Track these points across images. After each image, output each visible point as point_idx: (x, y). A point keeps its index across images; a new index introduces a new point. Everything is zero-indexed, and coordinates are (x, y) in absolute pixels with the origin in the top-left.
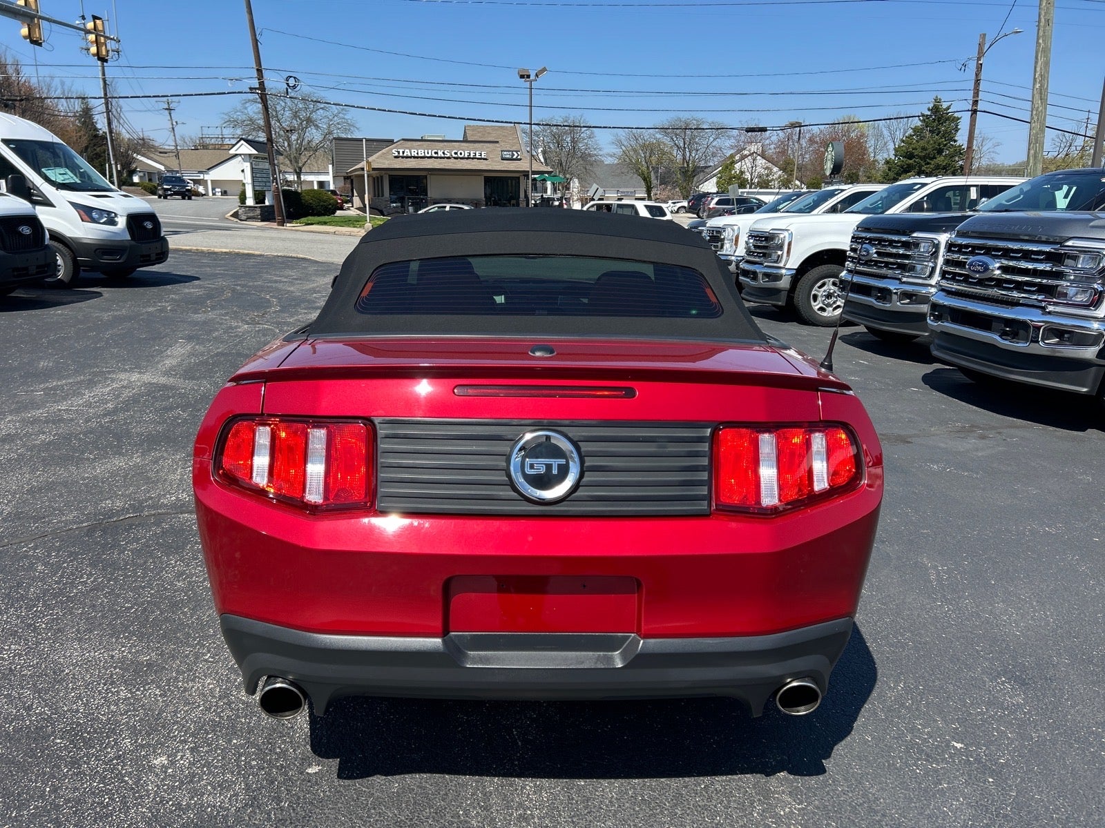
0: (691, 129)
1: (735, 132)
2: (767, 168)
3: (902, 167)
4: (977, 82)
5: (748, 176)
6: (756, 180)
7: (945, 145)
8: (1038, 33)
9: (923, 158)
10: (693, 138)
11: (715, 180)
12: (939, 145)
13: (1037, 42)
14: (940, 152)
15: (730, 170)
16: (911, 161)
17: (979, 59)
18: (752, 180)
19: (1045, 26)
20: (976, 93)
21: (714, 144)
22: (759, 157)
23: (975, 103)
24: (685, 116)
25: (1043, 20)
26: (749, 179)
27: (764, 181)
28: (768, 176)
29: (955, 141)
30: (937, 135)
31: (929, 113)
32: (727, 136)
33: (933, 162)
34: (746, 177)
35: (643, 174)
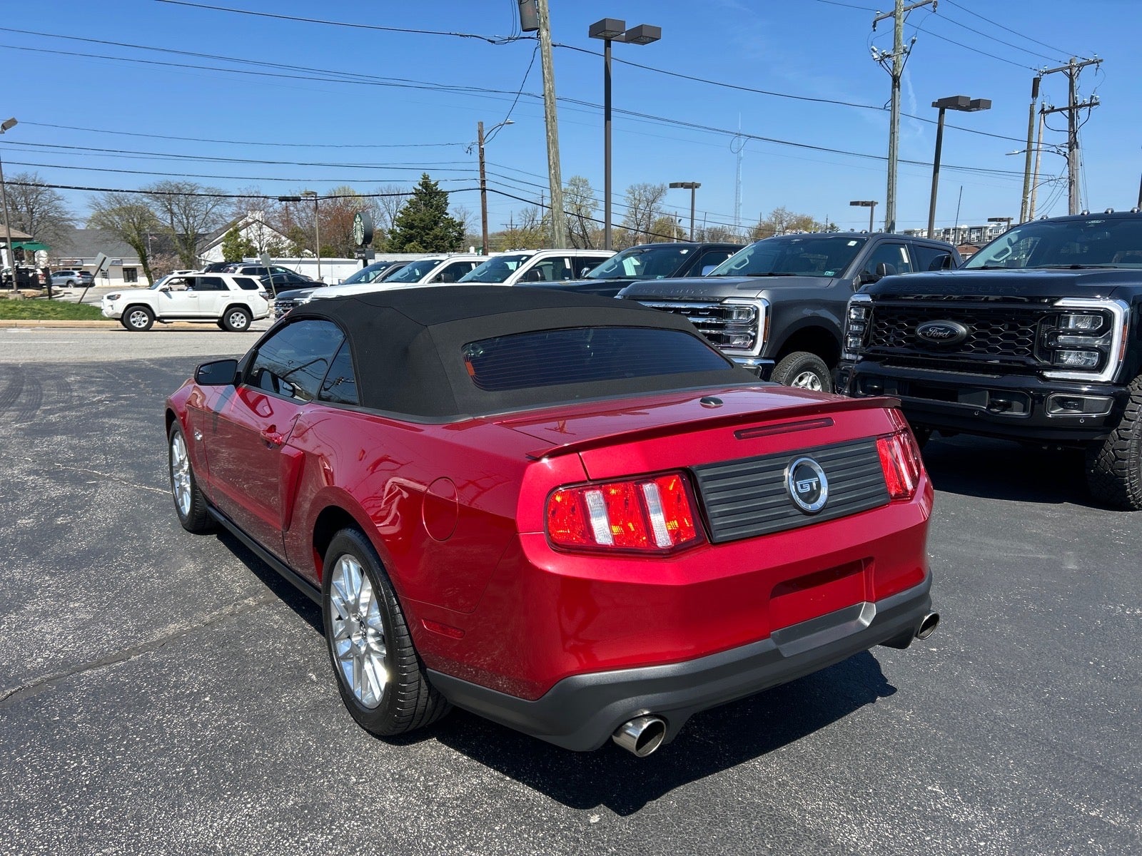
0: (185, 194)
1: (235, 200)
2: (275, 237)
3: (405, 237)
4: (482, 163)
5: (256, 244)
6: (266, 249)
7: (439, 218)
8: (547, 128)
9: (423, 228)
10: (187, 204)
11: (219, 248)
12: (434, 217)
13: (547, 135)
14: (436, 223)
15: (236, 239)
16: (413, 232)
17: (480, 144)
18: (261, 248)
19: (551, 122)
20: (483, 174)
21: (213, 211)
22: (264, 226)
23: (483, 182)
24: (175, 180)
25: (549, 117)
26: (258, 247)
27: (274, 249)
28: (277, 244)
29: (447, 214)
30: (431, 208)
31: (420, 188)
32: (227, 203)
33: (431, 233)
34: (254, 245)
35: (134, 241)
